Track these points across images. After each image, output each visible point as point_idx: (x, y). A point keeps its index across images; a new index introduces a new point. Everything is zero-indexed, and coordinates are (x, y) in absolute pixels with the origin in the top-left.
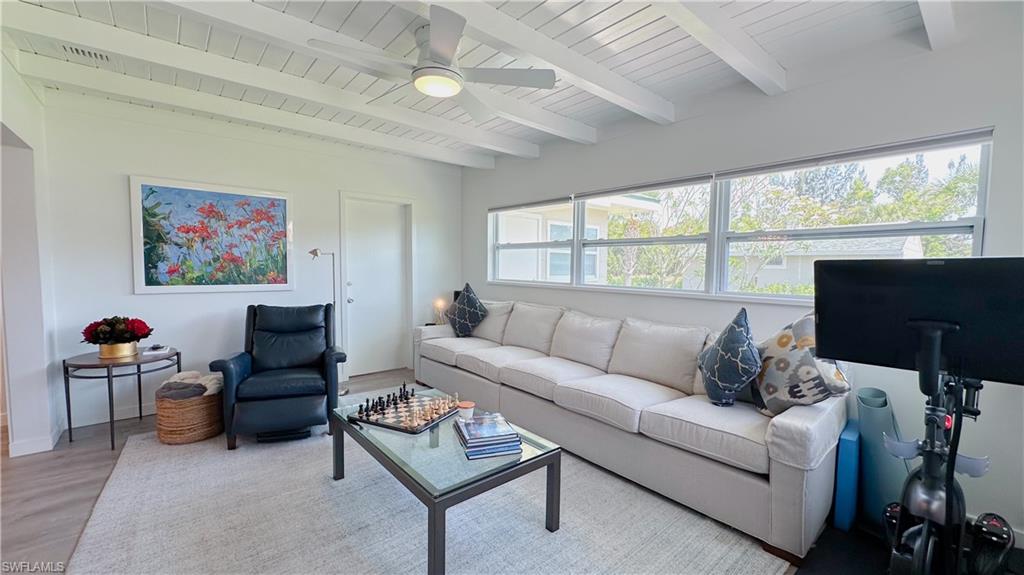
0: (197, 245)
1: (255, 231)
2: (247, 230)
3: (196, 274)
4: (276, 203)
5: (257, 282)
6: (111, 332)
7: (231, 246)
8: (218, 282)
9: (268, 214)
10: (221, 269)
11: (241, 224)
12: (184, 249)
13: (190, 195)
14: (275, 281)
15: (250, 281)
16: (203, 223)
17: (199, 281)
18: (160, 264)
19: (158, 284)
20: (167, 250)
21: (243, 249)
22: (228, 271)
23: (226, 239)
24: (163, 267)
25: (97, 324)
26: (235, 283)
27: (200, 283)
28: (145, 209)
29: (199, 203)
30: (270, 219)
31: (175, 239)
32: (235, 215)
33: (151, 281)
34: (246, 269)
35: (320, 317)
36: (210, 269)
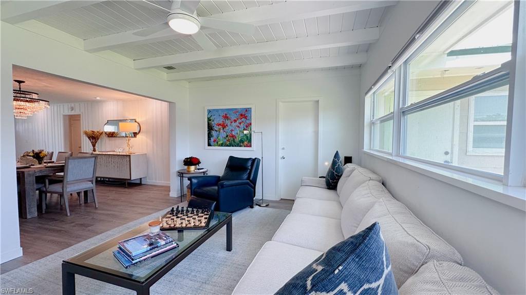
0: (222, 131)
1: (240, 123)
2: (237, 123)
3: (221, 142)
4: (248, 110)
5: (241, 146)
6: (190, 162)
7: (232, 130)
8: (227, 146)
9: (244, 115)
10: (228, 140)
11: (235, 121)
12: (218, 133)
13: (220, 111)
14: (247, 146)
15: (238, 145)
16: (223, 122)
17: (222, 145)
18: (211, 138)
19: (211, 146)
20: (214, 133)
21: (236, 132)
22: (232, 142)
23: (231, 128)
24: (212, 139)
25: (187, 158)
26: (233, 146)
27: (222, 146)
28: (208, 118)
29: (222, 114)
30: (246, 117)
31: (216, 129)
32: (233, 117)
33: (209, 145)
34: (237, 140)
35: (250, 163)
36: (225, 140)
